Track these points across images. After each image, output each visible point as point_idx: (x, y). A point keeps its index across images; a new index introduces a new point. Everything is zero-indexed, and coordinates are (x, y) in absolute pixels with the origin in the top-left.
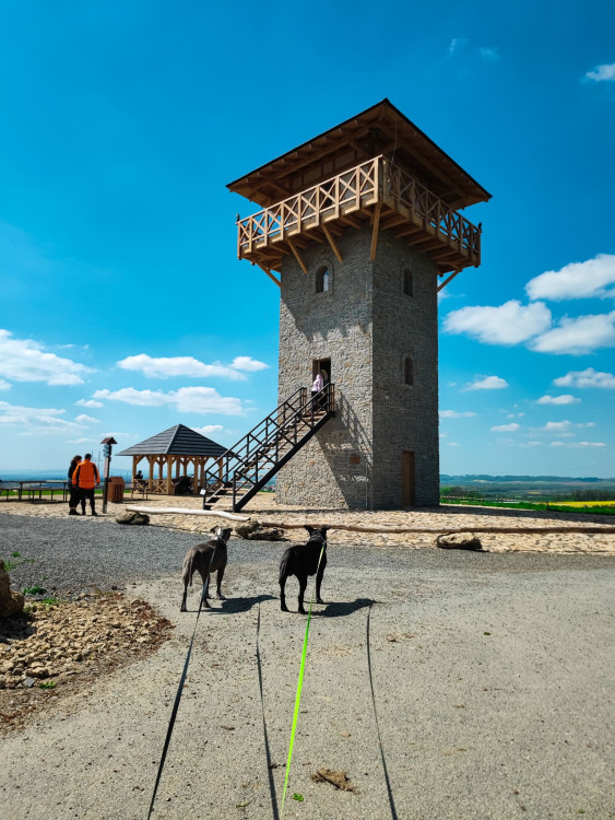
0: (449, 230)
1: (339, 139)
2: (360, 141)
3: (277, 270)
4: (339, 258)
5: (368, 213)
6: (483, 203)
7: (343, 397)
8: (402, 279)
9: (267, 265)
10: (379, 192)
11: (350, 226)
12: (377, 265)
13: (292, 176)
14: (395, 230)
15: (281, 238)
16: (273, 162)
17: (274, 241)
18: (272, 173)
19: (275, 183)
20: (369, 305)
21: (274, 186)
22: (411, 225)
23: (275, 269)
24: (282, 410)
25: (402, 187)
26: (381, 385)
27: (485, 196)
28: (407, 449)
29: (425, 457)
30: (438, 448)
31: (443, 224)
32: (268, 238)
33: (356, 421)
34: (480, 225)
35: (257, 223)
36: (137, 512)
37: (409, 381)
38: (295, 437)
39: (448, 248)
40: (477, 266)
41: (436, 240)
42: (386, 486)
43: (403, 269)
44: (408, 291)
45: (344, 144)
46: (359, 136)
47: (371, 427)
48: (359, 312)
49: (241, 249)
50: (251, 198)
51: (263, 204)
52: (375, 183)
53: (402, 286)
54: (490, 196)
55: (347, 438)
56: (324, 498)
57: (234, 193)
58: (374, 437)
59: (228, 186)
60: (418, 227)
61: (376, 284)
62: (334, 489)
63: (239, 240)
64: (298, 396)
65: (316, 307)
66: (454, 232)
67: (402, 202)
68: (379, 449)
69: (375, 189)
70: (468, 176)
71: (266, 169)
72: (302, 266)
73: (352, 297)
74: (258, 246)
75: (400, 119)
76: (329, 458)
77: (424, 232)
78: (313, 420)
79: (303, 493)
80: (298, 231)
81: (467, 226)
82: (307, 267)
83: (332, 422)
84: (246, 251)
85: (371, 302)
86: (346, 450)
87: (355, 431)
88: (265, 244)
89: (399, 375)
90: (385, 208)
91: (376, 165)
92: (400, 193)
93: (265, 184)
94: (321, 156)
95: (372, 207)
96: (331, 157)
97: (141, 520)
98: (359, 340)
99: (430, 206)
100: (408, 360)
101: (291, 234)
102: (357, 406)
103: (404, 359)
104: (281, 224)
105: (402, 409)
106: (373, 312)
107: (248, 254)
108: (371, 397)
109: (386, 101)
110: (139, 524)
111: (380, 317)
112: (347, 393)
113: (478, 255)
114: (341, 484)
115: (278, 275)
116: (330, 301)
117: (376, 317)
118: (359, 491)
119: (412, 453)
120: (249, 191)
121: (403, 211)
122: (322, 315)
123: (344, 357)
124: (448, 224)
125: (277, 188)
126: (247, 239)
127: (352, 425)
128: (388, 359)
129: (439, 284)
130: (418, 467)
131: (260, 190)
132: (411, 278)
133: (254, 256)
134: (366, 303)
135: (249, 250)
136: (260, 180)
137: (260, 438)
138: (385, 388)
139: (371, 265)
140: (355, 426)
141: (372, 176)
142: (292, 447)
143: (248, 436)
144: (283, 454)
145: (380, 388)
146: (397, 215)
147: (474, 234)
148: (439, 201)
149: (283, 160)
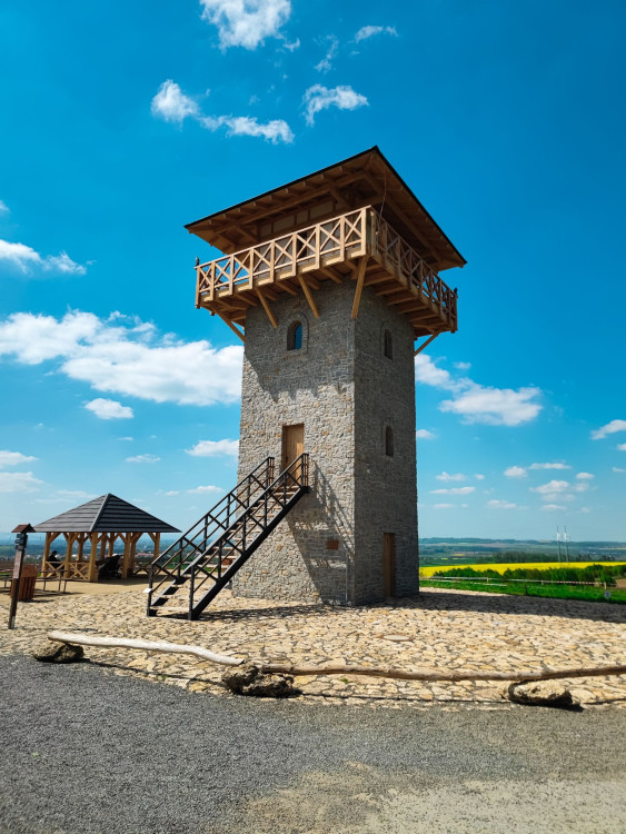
0: (430, 292)
1: (318, 186)
2: (341, 191)
3: (242, 323)
4: (315, 313)
5: (352, 266)
6: (458, 268)
7: (318, 469)
8: (383, 340)
9: (229, 317)
10: (367, 245)
11: (330, 279)
12: (359, 323)
13: (260, 223)
14: (376, 288)
15: (250, 287)
16: (243, 204)
17: (240, 289)
18: (239, 217)
19: (242, 227)
20: (350, 367)
21: (241, 232)
22: (396, 282)
23: (237, 322)
24: (246, 484)
25: (389, 242)
26: (363, 457)
27: (461, 262)
28: (388, 531)
29: (405, 538)
30: (417, 528)
31: (424, 284)
32: (234, 286)
33: (333, 498)
34: (456, 290)
35: (221, 270)
36: (66, 642)
37: (389, 453)
38: (265, 518)
39: (429, 310)
40: (453, 332)
41: (419, 301)
42: (367, 576)
43: (384, 329)
44: (388, 354)
45: (324, 192)
46: (341, 185)
47: (352, 506)
48: (338, 374)
49: (200, 297)
50: (212, 242)
51: (226, 250)
52: (363, 235)
53: (383, 347)
54: (465, 262)
55: (322, 518)
56: (293, 589)
57: (193, 235)
58: (356, 519)
59: (187, 227)
60: (402, 286)
61: (358, 345)
62: (305, 578)
63: (198, 286)
64: (264, 466)
65: (287, 366)
66: (434, 294)
67: (388, 258)
68: (361, 532)
69: (363, 240)
70: (447, 239)
71: (234, 211)
72: (271, 319)
73: (330, 357)
74: (221, 295)
75: (390, 171)
76: (300, 543)
77: (407, 292)
78: (285, 497)
79: (266, 584)
80: (270, 280)
81: (445, 290)
82: (277, 321)
83: (305, 499)
84: (207, 299)
85: (352, 363)
86: (322, 532)
87: (332, 510)
88: (229, 292)
89: (380, 446)
90: (371, 261)
91: (363, 215)
92: (387, 248)
93: (230, 229)
94: (296, 203)
95: (357, 260)
96: (304, 205)
97: (70, 654)
98: (339, 405)
99: (413, 266)
100: (388, 429)
101: (261, 283)
102: (335, 481)
103: (384, 427)
104: (250, 273)
105: (383, 485)
106: (355, 375)
107: (208, 302)
108: (352, 470)
109: (376, 149)
110: (68, 661)
111: (361, 380)
112: (323, 466)
113: (455, 320)
114: (312, 572)
115: (241, 329)
116: (304, 359)
117: (357, 379)
118: (337, 583)
119: (392, 535)
120: (210, 234)
121: (390, 268)
122: (294, 375)
123: (320, 424)
124: (429, 286)
125: (243, 233)
126: (207, 286)
127: (328, 502)
128: (369, 427)
129: (416, 347)
130: (399, 550)
131: (224, 234)
132: (390, 340)
133: (215, 306)
134: (348, 364)
135: (210, 298)
136: (225, 223)
137: (221, 519)
138: (367, 460)
139: (353, 324)
140: (332, 504)
141: (358, 227)
142: (261, 531)
143: (206, 517)
144: (251, 539)
145: (362, 460)
146: (383, 270)
147: (451, 297)
148: (421, 262)
149: (239, 210)
